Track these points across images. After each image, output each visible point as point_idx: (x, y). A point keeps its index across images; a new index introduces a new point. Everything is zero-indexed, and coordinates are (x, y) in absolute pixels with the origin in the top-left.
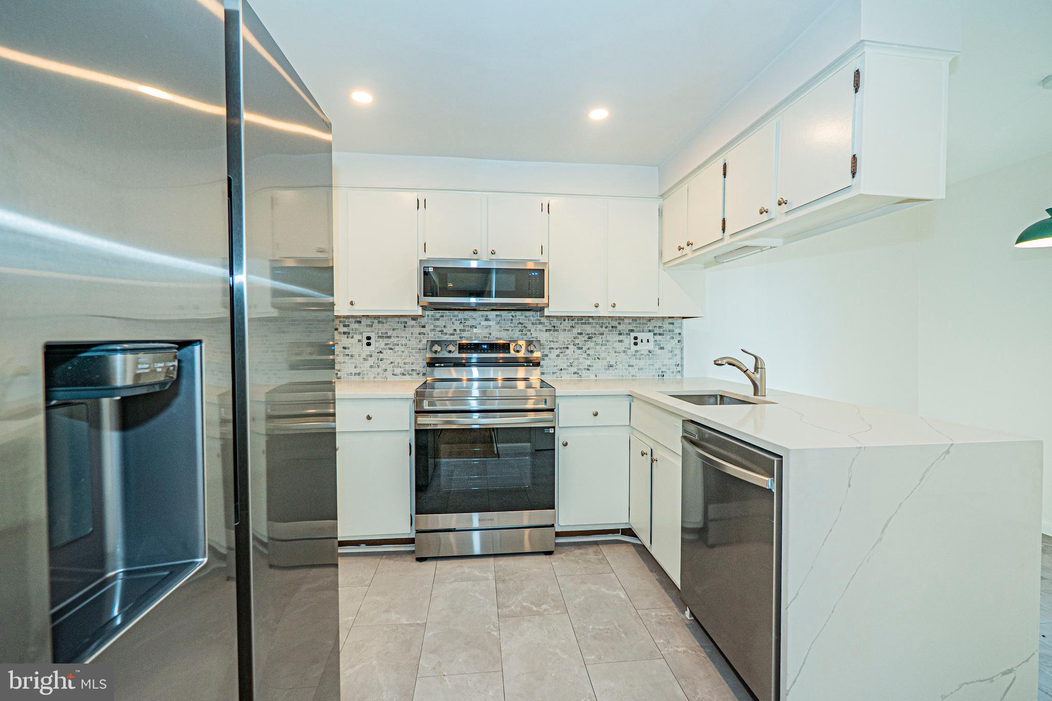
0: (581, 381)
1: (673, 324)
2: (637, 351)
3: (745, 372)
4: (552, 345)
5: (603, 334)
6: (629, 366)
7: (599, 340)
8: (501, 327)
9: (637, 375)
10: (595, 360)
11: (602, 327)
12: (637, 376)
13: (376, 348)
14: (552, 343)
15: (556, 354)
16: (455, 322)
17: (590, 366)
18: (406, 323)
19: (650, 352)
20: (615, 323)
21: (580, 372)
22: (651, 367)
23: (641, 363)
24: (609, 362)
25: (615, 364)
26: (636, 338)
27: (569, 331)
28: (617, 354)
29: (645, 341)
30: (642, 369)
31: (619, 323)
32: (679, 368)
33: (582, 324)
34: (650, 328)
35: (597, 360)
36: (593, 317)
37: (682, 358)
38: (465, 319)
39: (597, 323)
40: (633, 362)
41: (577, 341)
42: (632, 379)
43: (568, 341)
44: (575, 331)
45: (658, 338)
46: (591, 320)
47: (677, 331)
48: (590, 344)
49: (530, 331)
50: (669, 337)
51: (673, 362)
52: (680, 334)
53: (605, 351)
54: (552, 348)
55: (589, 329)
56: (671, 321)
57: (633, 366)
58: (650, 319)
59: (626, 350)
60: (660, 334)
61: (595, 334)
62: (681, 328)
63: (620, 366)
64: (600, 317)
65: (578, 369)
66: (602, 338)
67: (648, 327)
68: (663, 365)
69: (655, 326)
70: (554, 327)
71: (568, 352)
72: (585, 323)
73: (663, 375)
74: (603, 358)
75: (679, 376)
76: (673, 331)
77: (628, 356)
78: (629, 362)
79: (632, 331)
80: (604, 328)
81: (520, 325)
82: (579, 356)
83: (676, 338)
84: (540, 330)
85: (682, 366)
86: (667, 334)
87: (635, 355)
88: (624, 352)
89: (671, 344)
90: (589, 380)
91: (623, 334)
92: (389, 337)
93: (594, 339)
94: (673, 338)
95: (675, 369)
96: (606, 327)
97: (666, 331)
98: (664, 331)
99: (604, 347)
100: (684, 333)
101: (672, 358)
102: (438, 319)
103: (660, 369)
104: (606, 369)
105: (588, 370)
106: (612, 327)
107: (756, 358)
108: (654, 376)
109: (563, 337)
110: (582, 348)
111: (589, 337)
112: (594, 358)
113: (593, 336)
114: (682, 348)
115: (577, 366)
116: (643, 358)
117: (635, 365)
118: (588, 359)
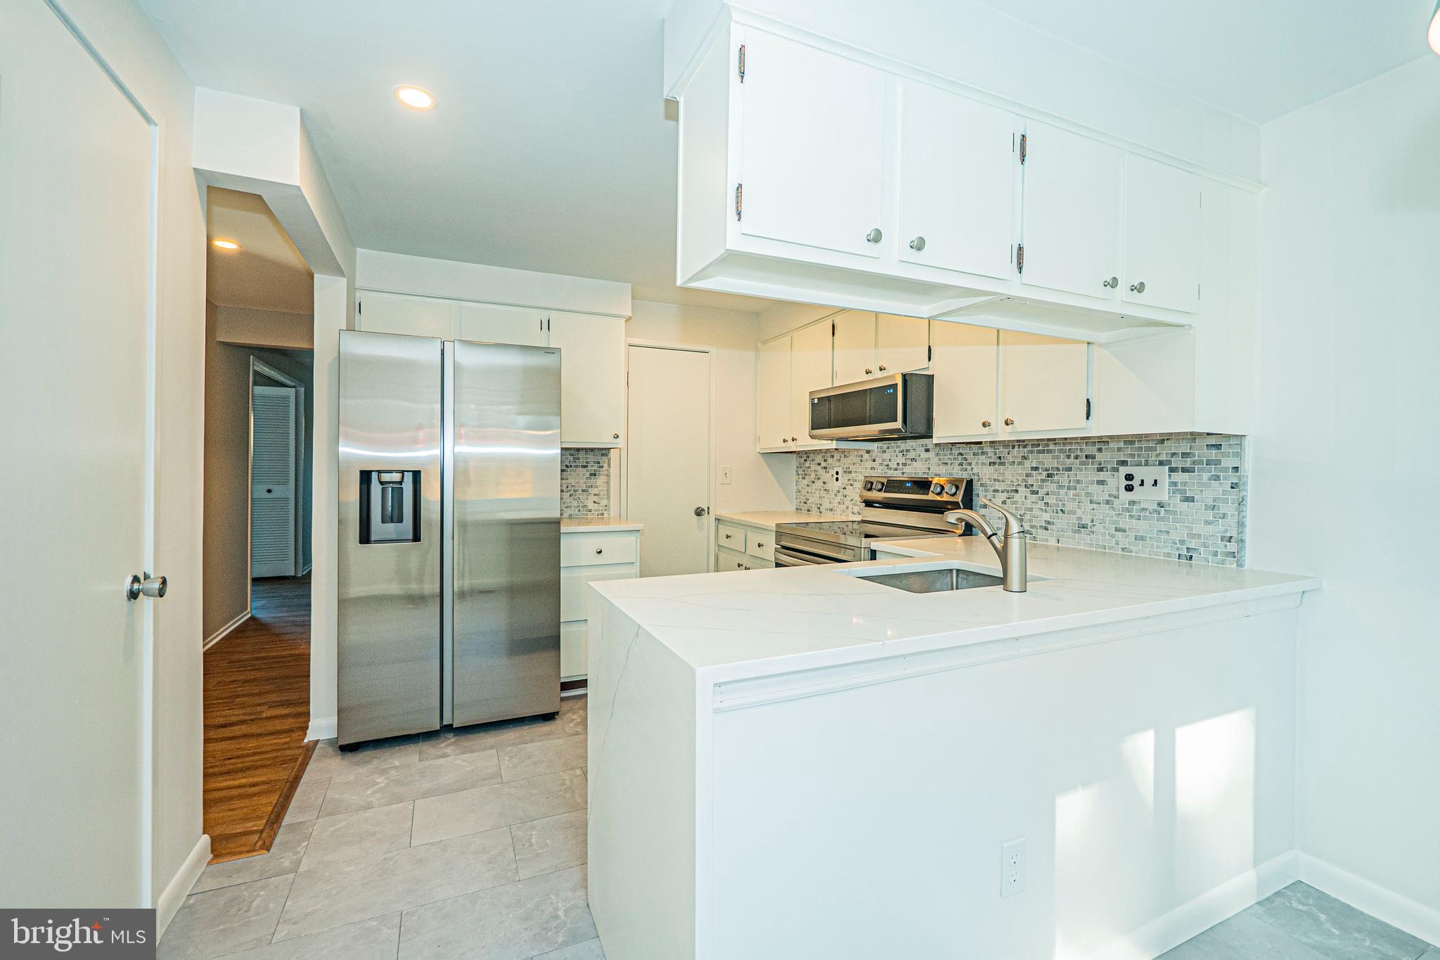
1: (1218, 447)
2: (1132, 503)
4: (998, 486)
5: (1070, 469)
6: (1117, 530)
7: (1063, 478)
8: (940, 460)
9: (1133, 548)
10: (1057, 513)
11: (1069, 457)
12: (1131, 551)
13: (842, 484)
14: (997, 483)
15: (1001, 500)
16: (898, 454)
17: (1048, 523)
18: (862, 456)
19: (1161, 505)
20: (1091, 450)
21: (1033, 530)
22: (1163, 537)
23: (1142, 526)
24: (1080, 518)
25: (1090, 524)
26: (1129, 477)
27: (1019, 463)
28: (1095, 506)
29: (1149, 482)
30: (1142, 538)
31: (1100, 450)
32: (1232, 547)
33: (1039, 452)
34: (1163, 458)
35: (1060, 514)
36: (1055, 439)
37: (1241, 525)
38: (908, 451)
39: (1061, 451)
40: (1125, 522)
41: (1030, 481)
42: (1123, 556)
43: (1018, 480)
44: (1028, 464)
45: (1179, 477)
46: (1052, 447)
47: (1228, 463)
48: (1050, 487)
49: (970, 464)
50: (1205, 476)
51: (1219, 528)
52: (1236, 469)
53: (1074, 500)
54: (996, 491)
55: (1048, 461)
56: (1213, 440)
57: (1124, 531)
58: (1163, 439)
59: (1112, 498)
60: (1184, 470)
61: (1058, 469)
62: (1239, 456)
63: (1099, 528)
64: (1066, 439)
65: (1032, 527)
66: (1068, 477)
67: (1158, 455)
68: (1191, 536)
69: (1173, 454)
70: (1000, 458)
71: (1017, 497)
72: (1043, 452)
73: (1191, 558)
74: (1071, 511)
75: (1231, 564)
76: (1218, 462)
77: (1114, 510)
78: (1117, 522)
79: (1124, 463)
80: (1072, 460)
81: (960, 457)
82: (1034, 506)
83: (1226, 478)
84: (983, 464)
85: (1241, 542)
86: (1200, 470)
87: (1127, 510)
88: (1108, 502)
89: (1208, 489)
90: (1047, 547)
91: (1105, 469)
92: (850, 472)
93: (1056, 478)
94: (1217, 478)
95: (1222, 547)
96: (1076, 457)
97: (1201, 462)
98: (1194, 463)
99: (1072, 492)
100: (1248, 467)
101: (1213, 522)
102: (884, 452)
103: (1182, 542)
104: (1075, 532)
105: (1046, 529)
106: (1086, 457)
108: (1169, 555)
109: (1012, 474)
110: (1037, 493)
111: (1048, 474)
112: (1055, 511)
113: (1055, 473)
114: (1241, 502)
115: (1031, 521)
116: (1146, 518)
117: (1129, 529)
118: (1046, 512)
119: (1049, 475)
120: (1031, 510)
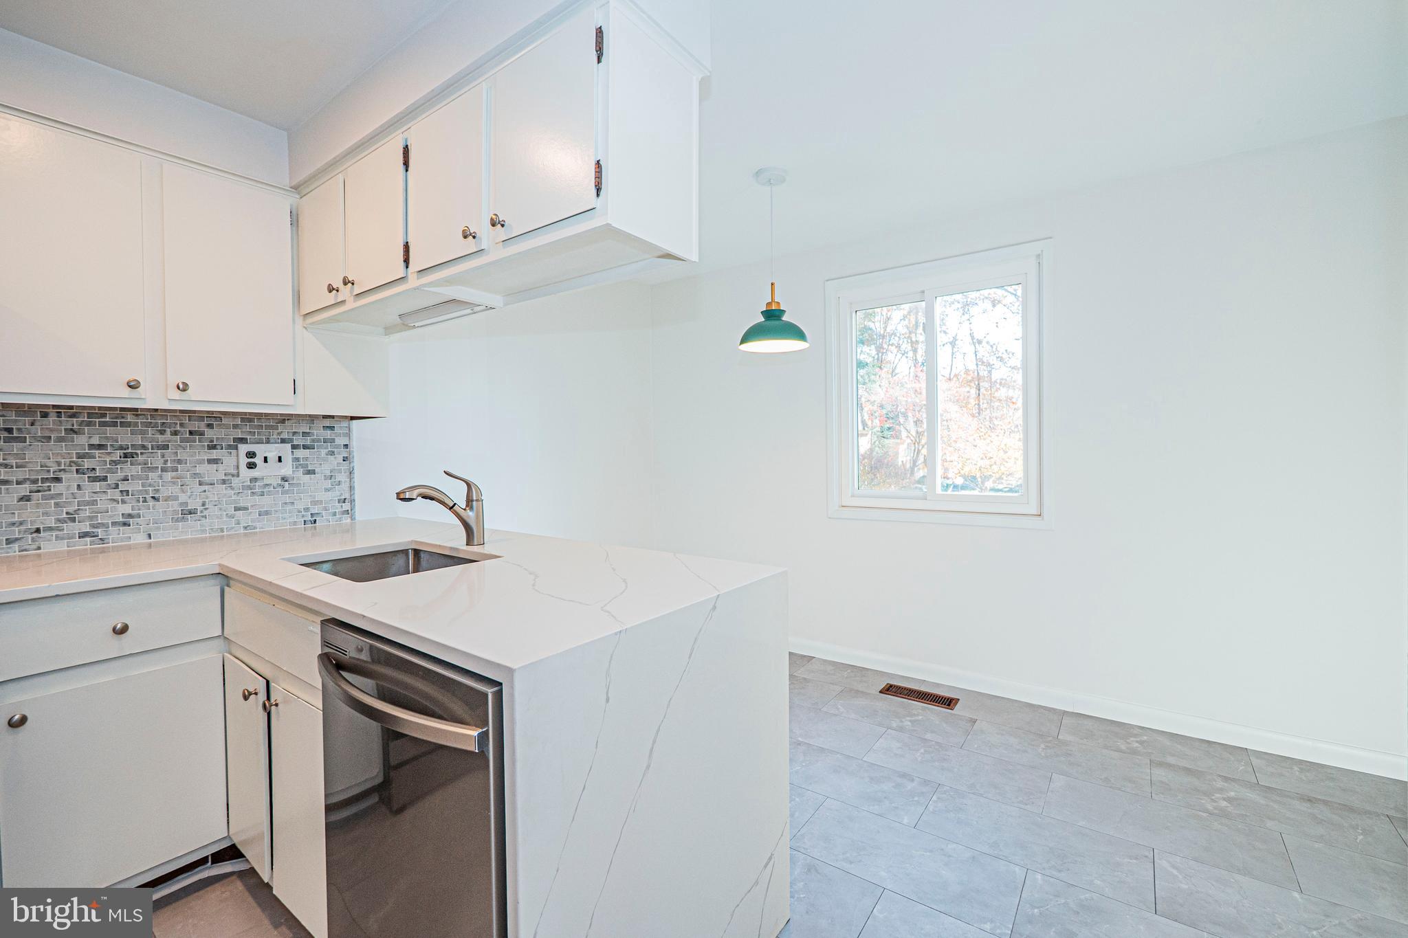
0: (103, 551)
1: (332, 428)
2: (254, 480)
3: (451, 508)
5: (166, 447)
6: (237, 509)
7: (155, 459)
9: (258, 524)
10: (145, 501)
11: (162, 432)
12: (255, 528)
17: (130, 516)
19: (284, 479)
20: (196, 425)
21: (99, 531)
22: (289, 507)
23: (265, 502)
24: (185, 504)
25: (200, 508)
26: (251, 455)
27: (61, 440)
28: (206, 488)
29: (272, 460)
30: (267, 513)
31: (210, 426)
32: (346, 506)
33: (103, 424)
34: (285, 436)
35: (151, 503)
36: (136, 410)
37: (351, 488)
39: (148, 425)
40: (246, 500)
41: (87, 464)
42: (245, 535)
43: (58, 463)
44: (82, 440)
45: (300, 453)
46: (130, 418)
47: (341, 441)
48: (130, 469)
50: (323, 452)
51: (336, 493)
52: (346, 446)
53: (174, 483)
55: (125, 437)
56: (327, 423)
57: (246, 509)
58: (284, 419)
59: (230, 477)
60: (305, 447)
61: (144, 447)
62: (348, 435)
63: (213, 511)
64: (156, 410)
65: (93, 526)
66: (163, 456)
67: (279, 434)
68: (314, 503)
69: (294, 433)
70: (8, 431)
71: (58, 488)
72: (114, 424)
73: (315, 521)
74: (169, 497)
75: (346, 520)
76: (333, 441)
77: (232, 488)
78: (236, 502)
79: (243, 441)
80: (168, 435)
82: (97, 497)
83: (339, 453)
85: (352, 501)
86: (319, 447)
87: (249, 488)
88: (224, 482)
89: (326, 464)
90: (129, 548)
91: (218, 447)
93: (140, 459)
94: (332, 453)
95: (338, 508)
96: (175, 433)
97: (319, 441)
98: (313, 441)
99: (168, 476)
100: (355, 444)
101: (331, 489)
103: (307, 509)
104: (177, 521)
105: (125, 524)
106: (191, 433)
107: (469, 485)
108: (294, 523)
110: (105, 479)
111: (124, 453)
112: (141, 499)
113: (139, 452)
114: (350, 472)
115: (91, 518)
116: (269, 493)
117: (252, 506)
118: (123, 502)
119: (126, 456)
120: (94, 502)
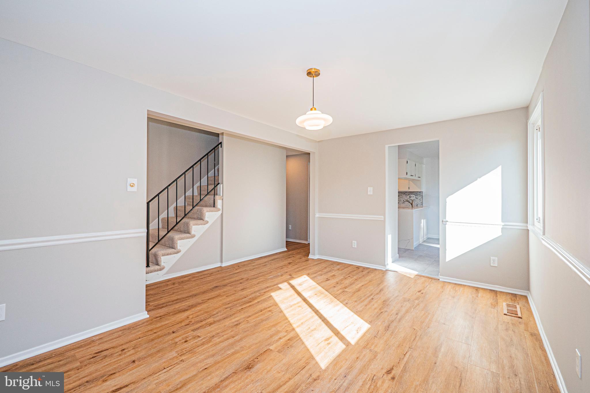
7: (401, 196)
11: (401, 194)
26: (410, 196)
29: (412, 197)
31: (406, 193)
32: (422, 204)
37: (423, 201)
45: (416, 196)
47: (421, 194)
50: (419, 196)
51: (420, 202)
53: (402, 199)
56: (419, 192)
58: (414, 192)
67: (413, 194)
68: (417, 203)
69: (415, 194)
73: (417, 205)
75: (422, 206)
79: (409, 194)
83: (421, 196)
85: (423, 203)
89: (420, 198)
91: (407, 195)
97: (418, 194)
100: (423, 195)
107: (412, 200)
114: (423, 199)
